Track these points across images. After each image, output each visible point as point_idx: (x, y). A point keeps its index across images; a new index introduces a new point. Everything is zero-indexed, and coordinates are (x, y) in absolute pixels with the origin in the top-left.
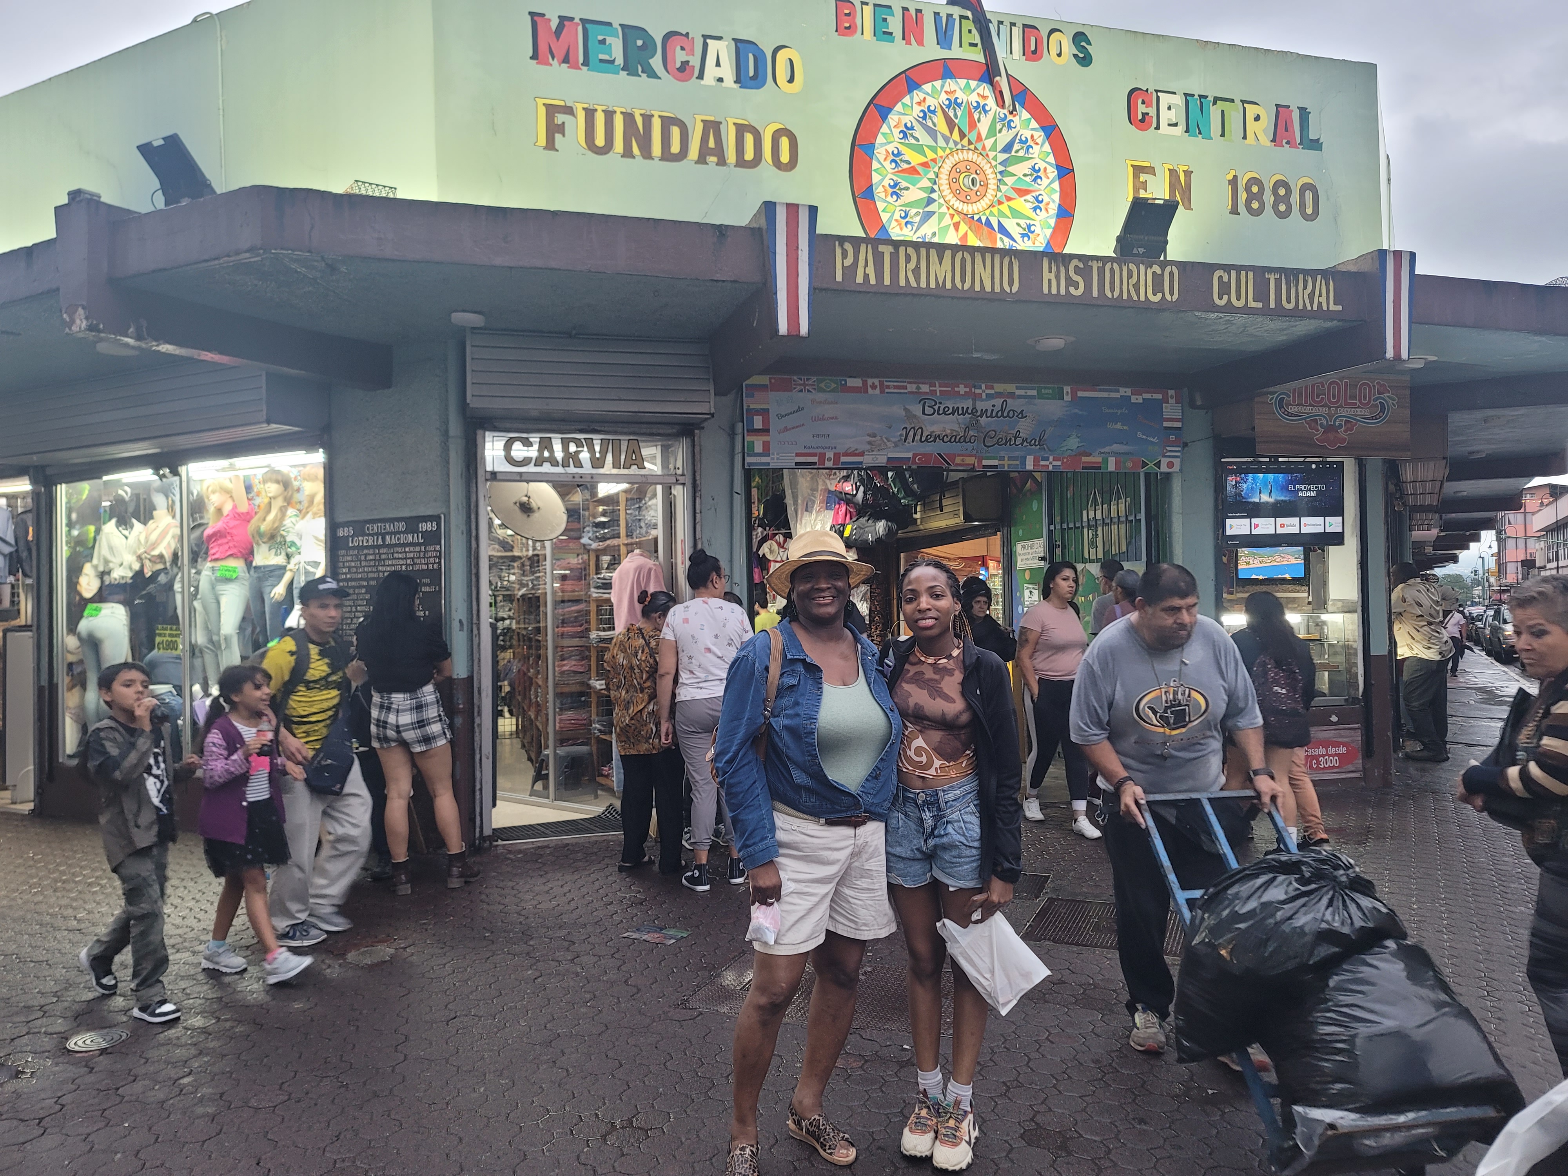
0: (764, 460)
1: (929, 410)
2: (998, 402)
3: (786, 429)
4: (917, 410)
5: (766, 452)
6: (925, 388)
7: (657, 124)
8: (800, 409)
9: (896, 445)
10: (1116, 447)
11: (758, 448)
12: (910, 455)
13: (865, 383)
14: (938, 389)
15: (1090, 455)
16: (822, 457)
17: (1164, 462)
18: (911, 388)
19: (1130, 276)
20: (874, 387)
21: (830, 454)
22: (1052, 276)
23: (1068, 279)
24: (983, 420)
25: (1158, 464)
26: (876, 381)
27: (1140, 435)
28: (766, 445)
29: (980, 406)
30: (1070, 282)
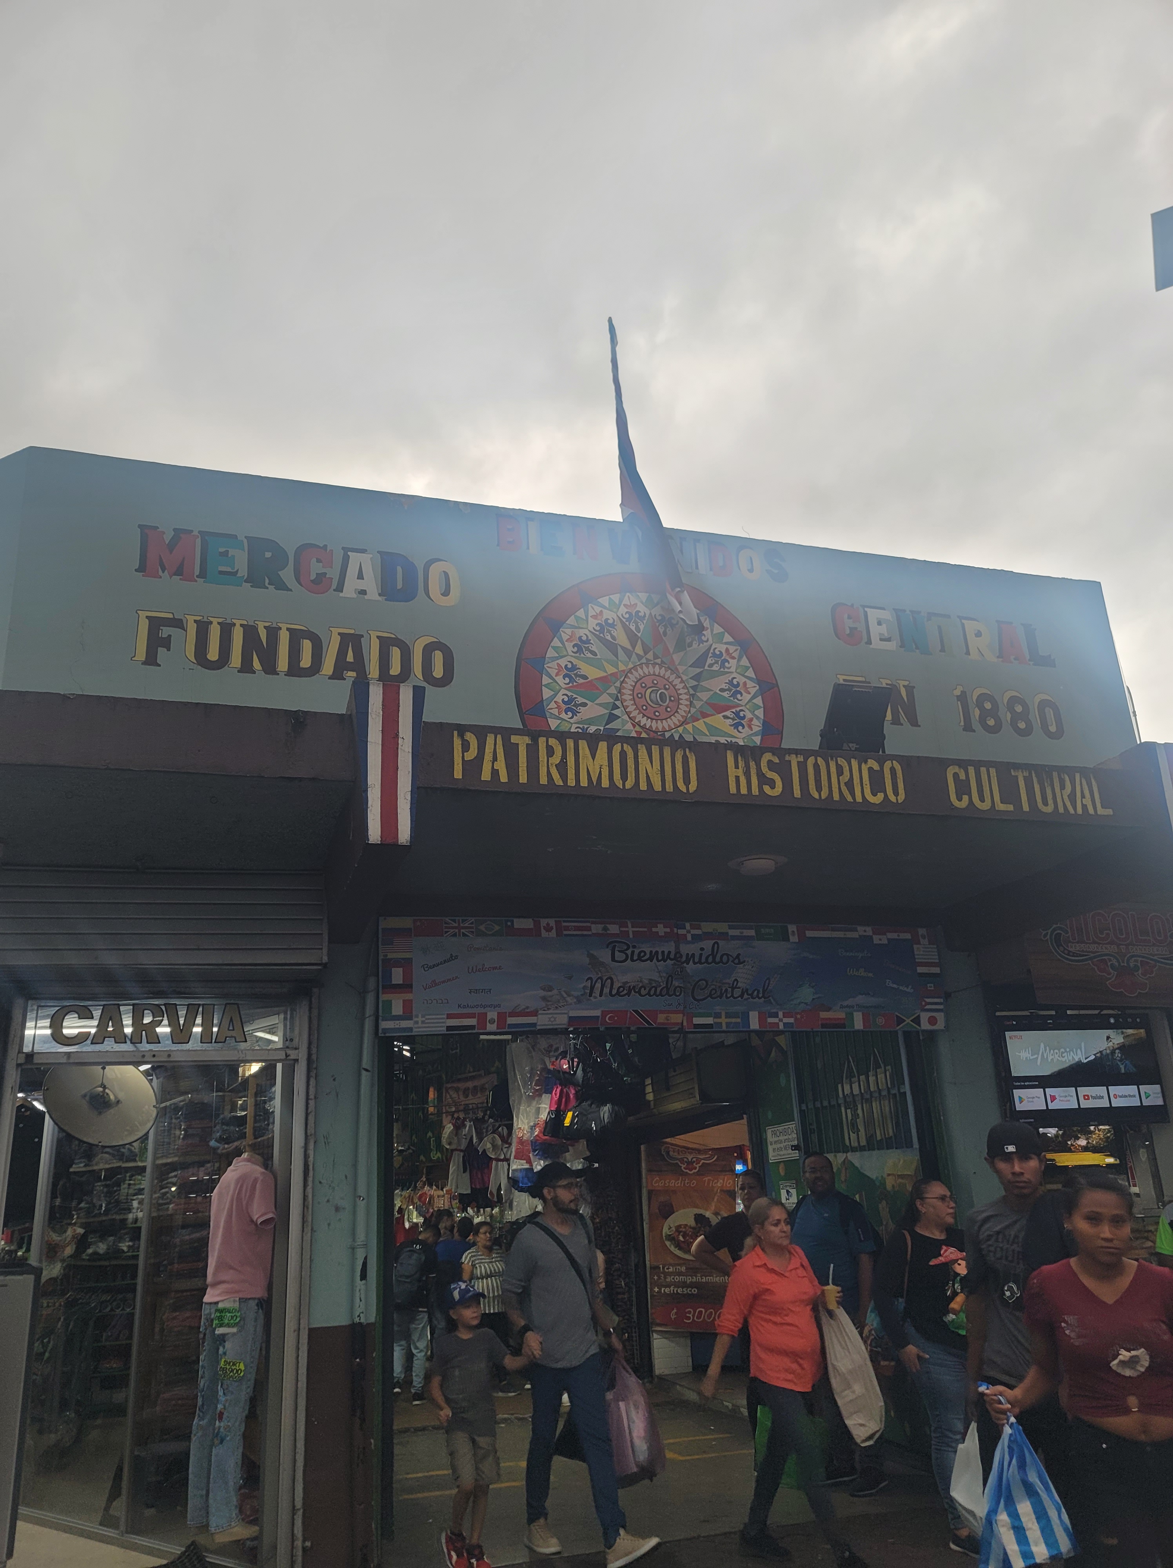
0: (405, 1024)
1: (619, 956)
2: (708, 944)
3: (435, 984)
4: (604, 955)
5: (408, 1015)
6: (614, 929)
7: (284, 638)
8: (452, 958)
9: (579, 1001)
10: (861, 999)
11: (397, 1009)
12: (597, 1013)
13: (537, 925)
14: (631, 930)
15: (829, 1009)
16: (482, 1018)
17: (924, 1017)
18: (597, 928)
19: (840, 772)
20: (548, 929)
21: (492, 1015)
22: (740, 772)
23: (761, 776)
24: (690, 967)
25: (917, 1021)
26: (552, 922)
27: (889, 983)
28: (408, 1005)
29: (685, 949)
30: (763, 780)
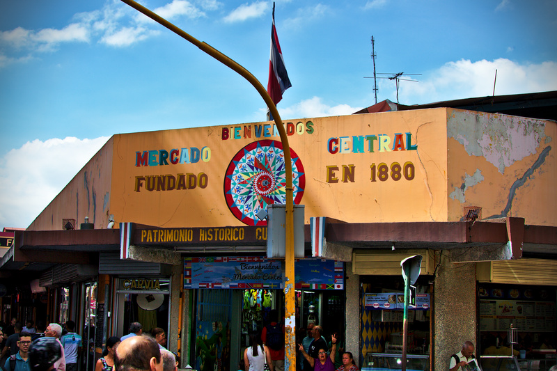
0: (190, 286)
1: (243, 267)
2: (269, 263)
3: (196, 275)
4: (239, 267)
6: (243, 259)
7: (167, 179)
8: (201, 268)
9: (232, 280)
10: (315, 280)
12: (237, 284)
13: (222, 258)
14: (247, 259)
15: (305, 283)
16: (208, 285)
17: (336, 285)
18: (238, 259)
22: (203, 235)
24: (263, 270)
25: (333, 286)
26: (226, 258)
28: (190, 281)
29: (262, 264)
